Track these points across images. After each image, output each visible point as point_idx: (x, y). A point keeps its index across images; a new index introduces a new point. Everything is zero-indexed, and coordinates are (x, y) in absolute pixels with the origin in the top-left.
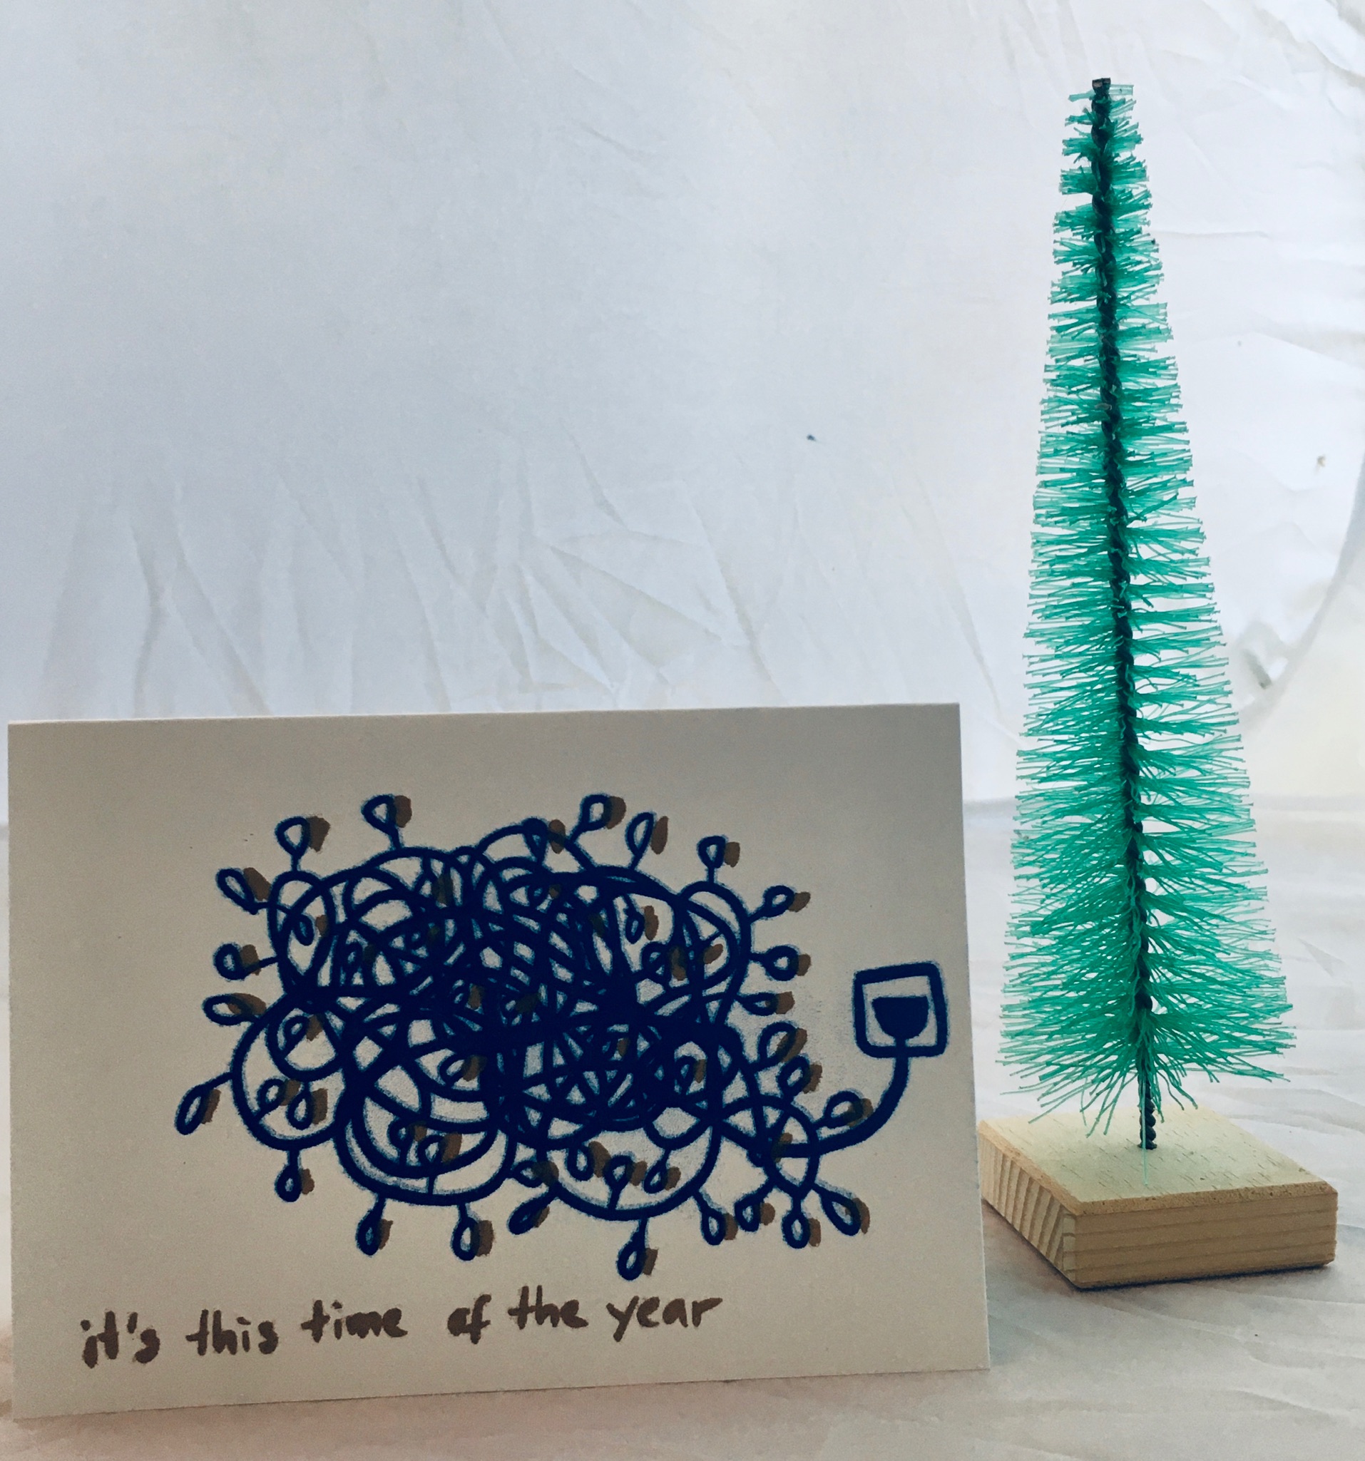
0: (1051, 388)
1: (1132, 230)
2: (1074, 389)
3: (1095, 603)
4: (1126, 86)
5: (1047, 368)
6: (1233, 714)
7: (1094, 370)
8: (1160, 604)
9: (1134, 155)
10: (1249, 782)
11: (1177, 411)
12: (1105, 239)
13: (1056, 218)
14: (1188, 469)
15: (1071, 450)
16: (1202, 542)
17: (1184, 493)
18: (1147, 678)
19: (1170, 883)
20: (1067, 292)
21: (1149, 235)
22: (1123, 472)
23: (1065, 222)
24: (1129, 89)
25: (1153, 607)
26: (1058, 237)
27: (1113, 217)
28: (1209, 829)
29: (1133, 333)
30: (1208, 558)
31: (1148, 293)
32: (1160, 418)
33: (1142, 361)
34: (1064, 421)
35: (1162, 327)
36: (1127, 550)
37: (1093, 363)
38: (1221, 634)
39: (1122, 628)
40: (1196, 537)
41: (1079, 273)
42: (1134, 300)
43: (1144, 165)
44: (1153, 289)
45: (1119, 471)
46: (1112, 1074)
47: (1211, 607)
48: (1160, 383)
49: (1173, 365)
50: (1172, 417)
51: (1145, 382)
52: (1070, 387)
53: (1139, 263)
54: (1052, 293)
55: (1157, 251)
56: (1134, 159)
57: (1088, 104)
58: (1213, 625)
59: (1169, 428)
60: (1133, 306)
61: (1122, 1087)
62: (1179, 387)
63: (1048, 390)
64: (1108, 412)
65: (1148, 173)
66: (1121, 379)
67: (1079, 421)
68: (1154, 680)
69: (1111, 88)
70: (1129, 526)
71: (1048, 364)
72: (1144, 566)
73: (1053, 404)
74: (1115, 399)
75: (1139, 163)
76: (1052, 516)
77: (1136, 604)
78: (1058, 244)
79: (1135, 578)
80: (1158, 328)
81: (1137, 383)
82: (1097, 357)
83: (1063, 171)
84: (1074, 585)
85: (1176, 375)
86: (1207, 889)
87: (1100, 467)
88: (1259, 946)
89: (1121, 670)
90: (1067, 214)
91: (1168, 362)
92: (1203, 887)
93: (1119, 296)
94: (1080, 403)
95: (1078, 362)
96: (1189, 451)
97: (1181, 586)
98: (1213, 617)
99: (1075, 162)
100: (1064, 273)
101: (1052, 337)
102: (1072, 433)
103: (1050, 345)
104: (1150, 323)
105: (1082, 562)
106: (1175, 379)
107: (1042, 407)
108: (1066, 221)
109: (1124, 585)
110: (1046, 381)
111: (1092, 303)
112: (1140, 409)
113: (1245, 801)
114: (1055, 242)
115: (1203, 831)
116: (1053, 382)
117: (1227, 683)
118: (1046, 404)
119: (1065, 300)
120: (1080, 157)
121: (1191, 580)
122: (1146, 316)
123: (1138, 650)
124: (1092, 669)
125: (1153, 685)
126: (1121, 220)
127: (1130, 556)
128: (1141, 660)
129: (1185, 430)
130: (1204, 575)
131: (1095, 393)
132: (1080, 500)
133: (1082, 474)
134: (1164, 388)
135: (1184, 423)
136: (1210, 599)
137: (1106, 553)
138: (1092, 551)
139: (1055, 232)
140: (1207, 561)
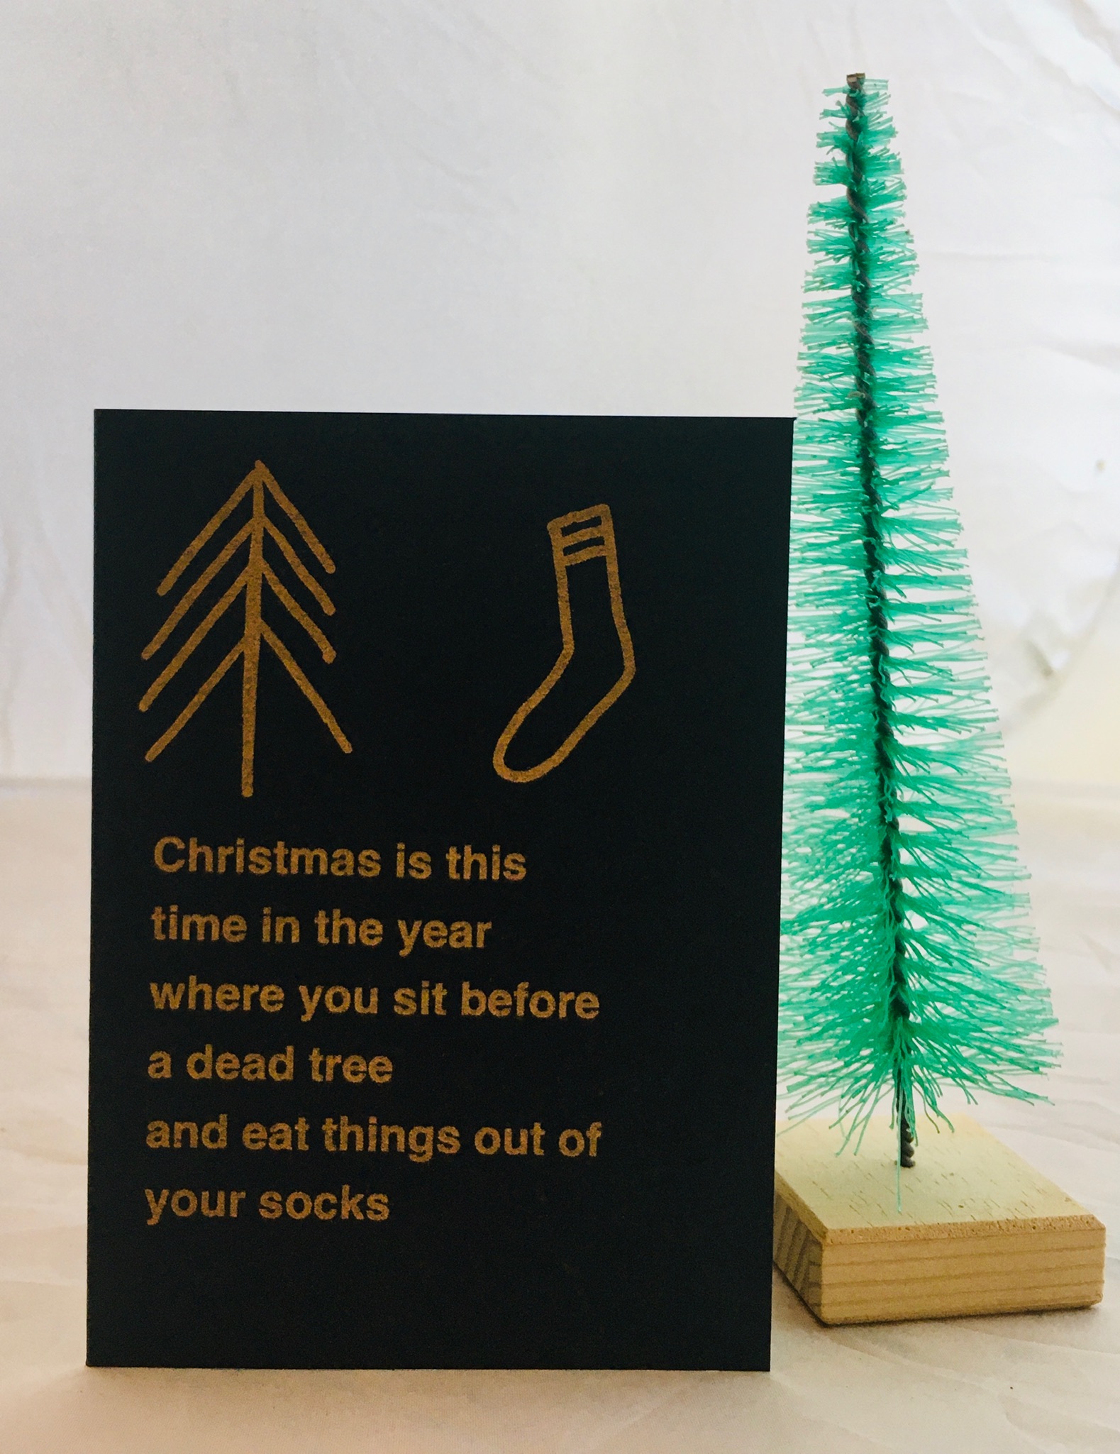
0: (803, 375)
1: (885, 220)
2: (826, 376)
3: (847, 592)
4: (880, 81)
5: (801, 356)
6: (994, 711)
7: (850, 359)
8: (915, 595)
9: (888, 147)
10: (1010, 783)
11: (933, 401)
12: (859, 230)
13: (809, 209)
14: (945, 460)
15: (826, 437)
16: (958, 534)
17: (940, 484)
18: (901, 671)
19: (925, 885)
20: (823, 281)
21: (903, 225)
22: (878, 460)
23: (818, 212)
24: (885, 84)
25: (905, 597)
26: (813, 227)
27: (867, 208)
28: (964, 830)
29: (886, 323)
30: (965, 550)
31: (901, 284)
32: (914, 408)
33: (895, 350)
34: (816, 408)
35: (916, 317)
36: (880, 538)
37: (848, 351)
38: (980, 628)
39: (877, 619)
40: (953, 528)
41: (832, 263)
42: (888, 289)
43: (898, 157)
44: (908, 278)
45: (873, 459)
46: (866, 1087)
47: (970, 599)
48: (915, 372)
49: (928, 354)
50: (928, 407)
51: (901, 371)
52: (823, 374)
53: (893, 253)
54: (806, 282)
55: (912, 241)
56: (888, 151)
57: (843, 98)
58: (971, 618)
59: (922, 418)
60: (887, 296)
61: (876, 1101)
62: (934, 377)
63: (803, 378)
64: (862, 400)
65: (903, 166)
66: (875, 368)
67: (833, 408)
68: (908, 672)
69: (866, 83)
70: (884, 515)
71: (801, 351)
72: (898, 556)
73: (807, 392)
74: (867, 386)
75: (893, 154)
76: (804, 503)
77: (891, 595)
78: (813, 234)
79: (888, 568)
80: (912, 317)
81: (891, 371)
82: (851, 346)
83: (817, 163)
84: (825, 573)
85: (931, 365)
86: (961, 893)
87: (853, 456)
88: (1020, 955)
89: (875, 662)
90: (821, 206)
91: (922, 352)
92: (958, 892)
93: (873, 286)
94: (834, 391)
95: (832, 351)
96: (945, 441)
97: (936, 578)
98: (971, 610)
99: (828, 153)
100: (817, 262)
101: (807, 325)
102: (824, 421)
103: (805, 333)
104: (905, 313)
105: (836, 550)
106: (931, 369)
107: (796, 395)
108: (820, 212)
109: (876, 574)
110: (799, 369)
111: (848, 292)
112: (895, 398)
113: (1006, 801)
114: (809, 232)
115: (960, 833)
116: (806, 370)
117: (988, 678)
118: (800, 392)
119: (817, 289)
120: (833, 148)
121: (946, 572)
122: (903, 307)
123: (892, 641)
124: (845, 658)
125: (906, 677)
126: (874, 212)
127: (885, 545)
128: (896, 652)
129: (941, 420)
130: (961, 566)
131: (849, 381)
132: (833, 487)
133: (836, 462)
134: (917, 377)
135: (938, 413)
136: (968, 591)
137: (860, 542)
138: (844, 539)
139: (809, 222)
140: (964, 553)
